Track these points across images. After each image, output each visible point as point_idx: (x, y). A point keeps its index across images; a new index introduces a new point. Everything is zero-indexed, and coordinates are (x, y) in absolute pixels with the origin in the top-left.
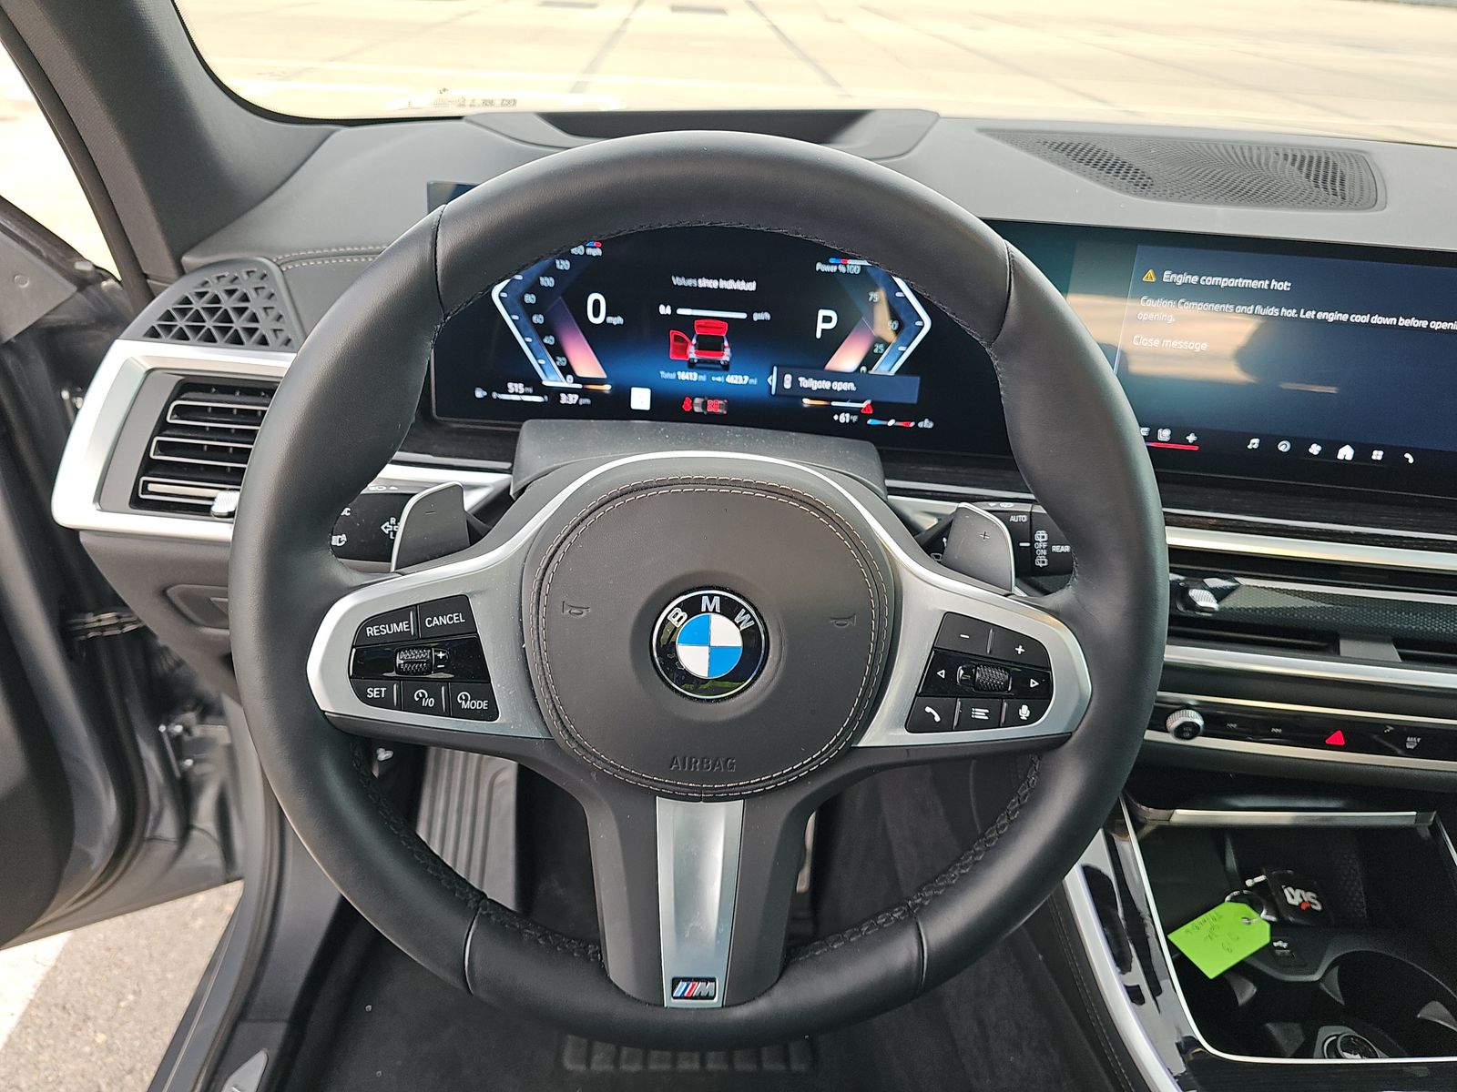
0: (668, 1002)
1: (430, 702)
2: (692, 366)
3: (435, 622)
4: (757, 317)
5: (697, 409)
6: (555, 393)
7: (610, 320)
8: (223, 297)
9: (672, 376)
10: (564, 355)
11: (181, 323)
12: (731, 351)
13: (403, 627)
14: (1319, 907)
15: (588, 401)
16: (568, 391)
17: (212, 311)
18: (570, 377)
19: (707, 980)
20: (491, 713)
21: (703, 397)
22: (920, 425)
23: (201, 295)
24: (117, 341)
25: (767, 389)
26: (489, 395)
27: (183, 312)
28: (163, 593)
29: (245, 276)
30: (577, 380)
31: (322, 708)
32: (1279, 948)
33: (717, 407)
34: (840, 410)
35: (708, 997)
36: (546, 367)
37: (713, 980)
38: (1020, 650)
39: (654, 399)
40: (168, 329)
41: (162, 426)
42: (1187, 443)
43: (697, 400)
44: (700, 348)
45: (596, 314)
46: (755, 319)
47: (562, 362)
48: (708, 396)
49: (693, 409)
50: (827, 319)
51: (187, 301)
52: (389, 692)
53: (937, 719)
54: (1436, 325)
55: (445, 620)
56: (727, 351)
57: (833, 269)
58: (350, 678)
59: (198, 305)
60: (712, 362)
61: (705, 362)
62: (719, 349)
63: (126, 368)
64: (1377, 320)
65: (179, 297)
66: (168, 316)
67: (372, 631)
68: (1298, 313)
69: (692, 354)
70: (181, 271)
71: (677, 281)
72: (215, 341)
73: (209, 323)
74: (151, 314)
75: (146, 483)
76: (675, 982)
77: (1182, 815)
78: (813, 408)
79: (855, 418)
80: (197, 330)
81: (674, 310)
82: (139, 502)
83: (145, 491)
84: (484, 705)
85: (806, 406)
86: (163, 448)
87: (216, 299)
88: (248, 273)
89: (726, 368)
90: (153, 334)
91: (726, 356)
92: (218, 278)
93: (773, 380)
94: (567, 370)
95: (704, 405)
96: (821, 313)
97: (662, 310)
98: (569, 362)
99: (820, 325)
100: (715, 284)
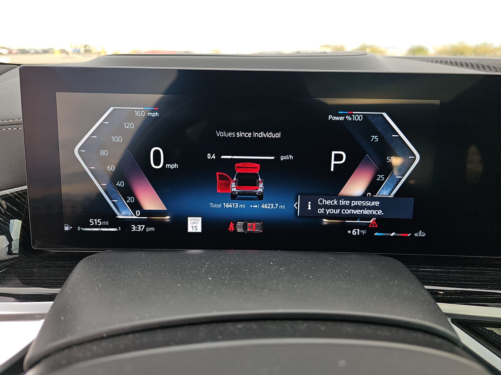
2: (234, 197)
4: (282, 158)
5: (239, 230)
6: (126, 223)
7: (168, 166)
9: (219, 206)
10: (132, 194)
12: (264, 185)
15: (153, 229)
16: (137, 222)
18: (138, 212)
21: (244, 221)
22: (416, 235)
25: (293, 212)
26: (75, 229)
30: (145, 213)
33: (254, 228)
34: (352, 226)
36: (119, 205)
39: (204, 225)
43: (239, 223)
44: (240, 184)
45: (157, 162)
46: (282, 159)
47: (131, 199)
48: (246, 220)
49: (236, 230)
50: (339, 157)
56: (261, 185)
57: (342, 118)
60: (250, 194)
61: (244, 194)
62: (255, 184)
69: (234, 188)
71: (220, 134)
78: (329, 226)
79: (364, 232)
81: (218, 156)
85: (325, 223)
89: (260, 197)
91: (260, 189)
93: (297, 205)
94: (136, 206)
95: (245, 227)
96: (333, 153)
97: (209, 156)
98: (136, 200)
99: (333, 162)
100: (250, 135)
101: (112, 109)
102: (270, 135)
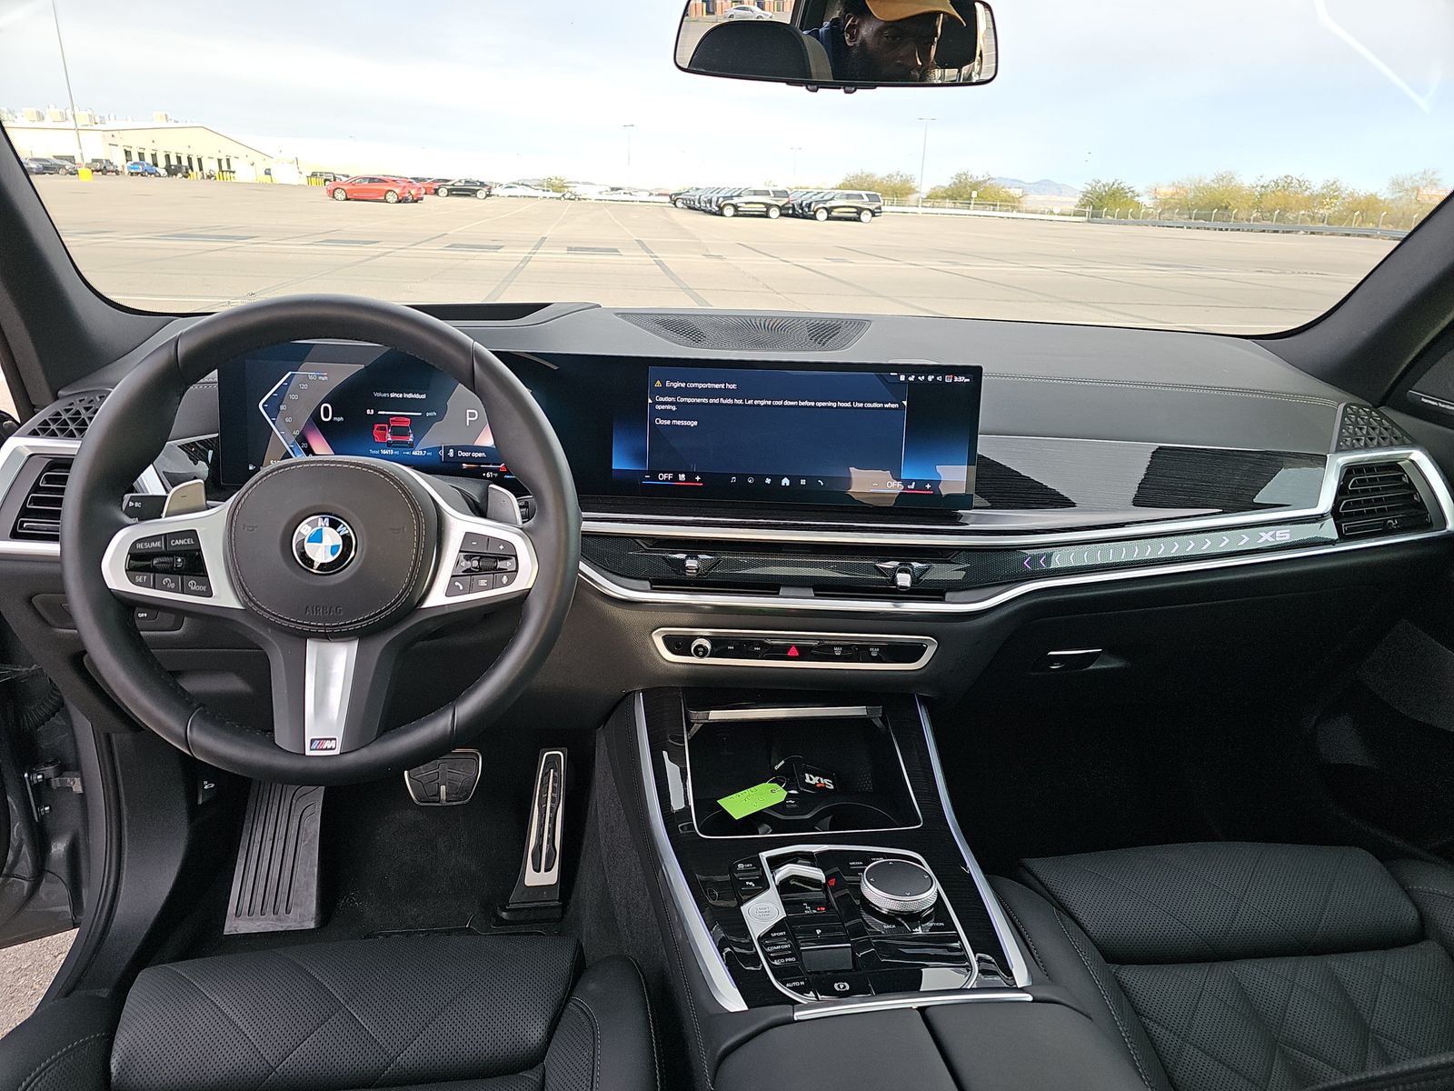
0: (308, 753)
1: (173, 586)
2: (389, 445)
3: (177, 542)
4: (428, 414)
7: (335, 419)
8: (83, 411)
9: (377, 452)
10: (306, 441)
11: (53, 427)
12: (414, 436)
13: (158, 544)
14: (832, 787)
17: (74, 420)
18: (310, 455)
19: (331, 739)
20: (209, 594)
23: (68, 411)
24: (10, 438)
25: (438, 458)
27: (55, 421)
28: (29, 600)
29: (98, 400)
31: (110, 587)
32: (790, 803)
34: (487, 470)
35: (331, 749)
36: (294, 450)
37: (335, 739)
38: (501, 547)
40: (44, 431)
41: (36, 488)
42: (696, 481)
44: (393, 434)
45: (326, 416)
46: (427, 416)
47: (305, 445)
50: (472, 415)
51: (58, 414)
52: (148, 579)
53: (461, 588)
54: (819, 404)
55: (183, 542)
56: (411, 436)
58: (126, 570)
59: (65, 416)
60: (403, 442)
61: (398, 442)
62: (406, 434)
63: (15, 452)
64: (786, 403)
65: (54, 411)
66: (45, 423)
67: (140, 546)
68: (744, 401)
69: (389, 438)
70: (56, 398)
71: (377, 394)
72: (75, 436)
73: (72, 427)
74: (34, 421)
75: (23, 522)
76: (312, 741)
77: (715, 715)
78: (468, 468)
79: (496, 475)
80: (62, 431)
81: (376, 412)
82: (15, 535)
83: (21, 527)
84: (204, 588)
85: (464, 468)
86: (36, 501)
87: (78, 413)
88: (100, 397)
89: (411, 446)
90: (34, 433)
91: (411, 439)
92: (80, 401)
93: (442, 453)
94: (308, 450)
96: (468, 411)
97: (368, 412)
98: (309, 446)
99: (468, 419)
100: (401, 396)
101: (290, 373)
102: (417, 396)
